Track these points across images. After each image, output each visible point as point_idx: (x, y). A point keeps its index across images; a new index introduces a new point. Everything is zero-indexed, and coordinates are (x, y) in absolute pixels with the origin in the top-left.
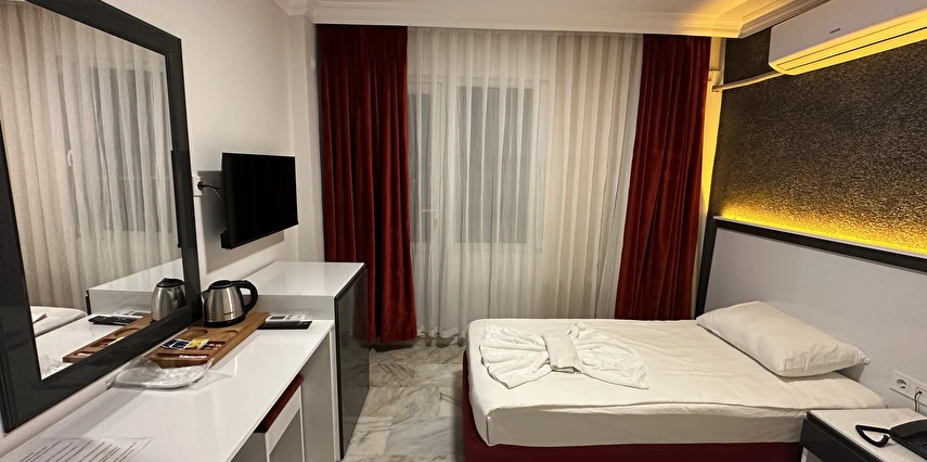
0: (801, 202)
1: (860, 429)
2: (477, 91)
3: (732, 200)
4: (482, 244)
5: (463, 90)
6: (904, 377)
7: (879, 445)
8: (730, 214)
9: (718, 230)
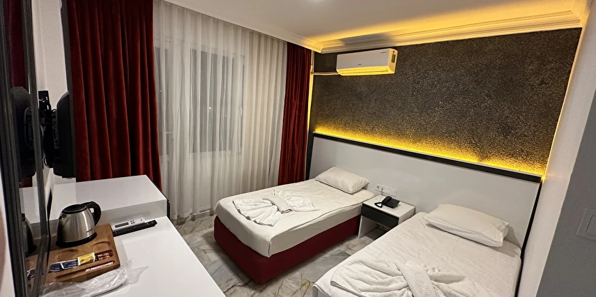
0: (346, 126)
1: (376, 204)
2: (204, 54)
3: (320, 125)
4: (207, 152)
5: (195, 52)
6: (379, 185)
7: (381, 207)
8: (319, 131)
9: (315, 138)
